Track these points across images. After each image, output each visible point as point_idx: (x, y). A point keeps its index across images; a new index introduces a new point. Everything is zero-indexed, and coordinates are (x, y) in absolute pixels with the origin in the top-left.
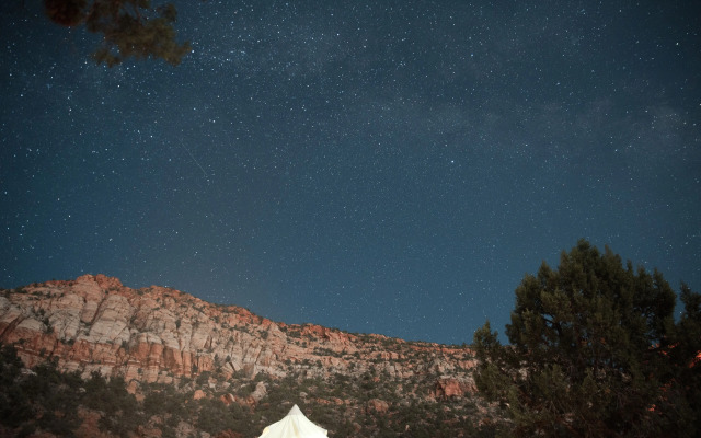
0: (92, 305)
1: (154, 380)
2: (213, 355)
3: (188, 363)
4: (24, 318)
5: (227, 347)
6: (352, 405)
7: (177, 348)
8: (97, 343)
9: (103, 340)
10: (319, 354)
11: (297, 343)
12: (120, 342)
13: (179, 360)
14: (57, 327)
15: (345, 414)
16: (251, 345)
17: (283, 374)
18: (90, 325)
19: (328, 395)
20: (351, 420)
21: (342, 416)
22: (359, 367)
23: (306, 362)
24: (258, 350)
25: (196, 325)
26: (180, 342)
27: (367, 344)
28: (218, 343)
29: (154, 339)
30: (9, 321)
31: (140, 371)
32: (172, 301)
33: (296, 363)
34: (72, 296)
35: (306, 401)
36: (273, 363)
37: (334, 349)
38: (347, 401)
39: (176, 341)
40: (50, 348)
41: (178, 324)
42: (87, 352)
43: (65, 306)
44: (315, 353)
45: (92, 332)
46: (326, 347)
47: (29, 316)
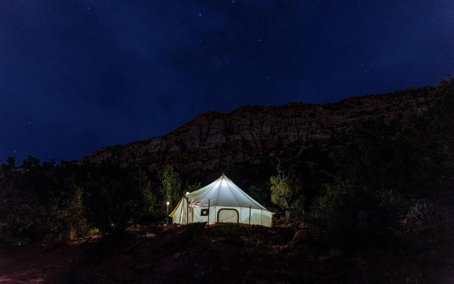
0: (204, 129)
1: (241, 160)
2: (276, 137)
3: (259, 146)
4: (170, 146)
5: (286, 130)
7: (251, 139)
8: (209, 149)
9: (212, 146)
10: (355, 116)
11: (337, 114)
12: (221, 145)
13: (254, 146)
14: (189, 145)
16: (301, 124)
17: (329, 136)
18: (205, 140)
22: (389, 117)
23: (345, 124)
24: (307, 126)
25: (262, 123)
26: (252, 135)
27: (396, 98)
28: (280, 129)
29: (238, 137)
30: (164, 149)
31: (233, 158)
32: (249, 113)
33: (338, 126)
34: (193, 128)
36: (319, 131)
37: (368, 110)
39: (250, 136)
40: (186, 158)
41: (252, 125)
42: (205, 155)
43: (191, 134)
44: (351, 117)
45: (206, 144)
46: (361, 110)
47: (173, 145)
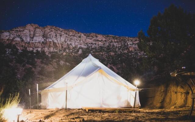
0: (32, 33)
1: (52, 51)
2: (67, 43)
3: (60, 46)
5: (70, 41)
6: (105, 54)
7: (57, 42)
8: (35, 43)
9: (37, 42)
10: (95, 41)
11: (89, 39)
12: (41, 42)
13: (58, 45)
14: (24, 39)
15: (103, 56)
16: (76, 40)
17: (86, 47)
18: (33, 38)
19: (98, 52)
20: (104, 58)
21: (102, 57)
22: (106, 44)
23: (92, 43)
24: (79, 41)
25: (61, 36)
26: (57, 40)
27: (108, 38)
28: (68, 40)
29: (50, 40)
30: (12, 38)
31: (48, 49)
32: (53, 29)
33: (89, 44)
34: (26, 31)
35: (93, 54)
36: (83, 44)
37: (99, 40)
38: (103, 53)
40: (24, 45)
41: (56, 36)
42: (33, 45)
43: (25, 33)
44: (94, 41)
45: (34, 40)
46: (97, 39)
47: (16, 37)
